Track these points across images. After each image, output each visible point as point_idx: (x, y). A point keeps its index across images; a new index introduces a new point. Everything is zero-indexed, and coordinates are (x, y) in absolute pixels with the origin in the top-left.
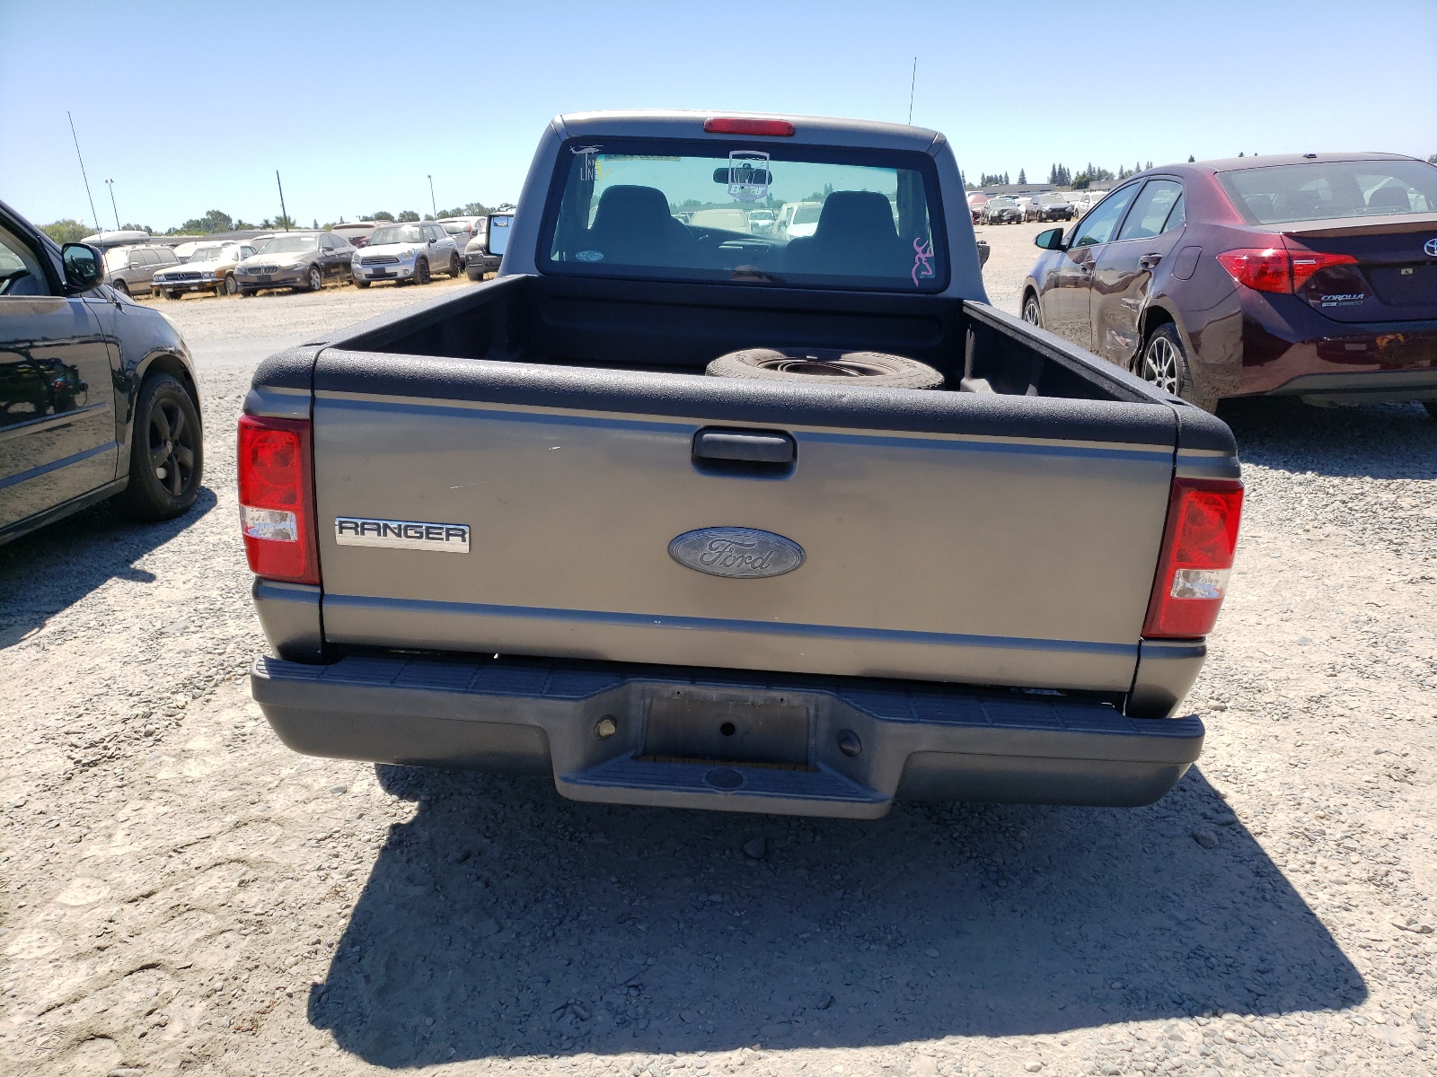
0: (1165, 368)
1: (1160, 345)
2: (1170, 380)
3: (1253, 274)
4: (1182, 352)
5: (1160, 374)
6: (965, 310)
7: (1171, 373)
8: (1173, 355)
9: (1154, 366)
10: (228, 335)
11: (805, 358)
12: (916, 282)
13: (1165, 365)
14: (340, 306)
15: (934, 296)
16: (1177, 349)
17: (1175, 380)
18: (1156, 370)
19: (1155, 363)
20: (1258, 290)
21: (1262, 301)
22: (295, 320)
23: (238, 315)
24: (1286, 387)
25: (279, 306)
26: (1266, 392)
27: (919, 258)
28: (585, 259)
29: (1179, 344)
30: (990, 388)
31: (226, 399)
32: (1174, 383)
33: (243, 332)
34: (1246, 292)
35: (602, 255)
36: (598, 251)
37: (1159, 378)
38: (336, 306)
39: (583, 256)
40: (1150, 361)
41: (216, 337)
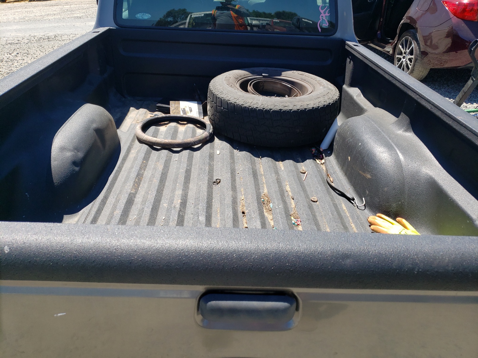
0: (408, 51)
1: (406, 41)
2: (410, 57)
3: (460, 10)
4: (418, 44)
5: (405, 53)
6: (347, 47)
7: (411, 53)
8: (413, 45)
9: (402, 49)
10: (21, 20)
11: (262, 75)
12: (320, 30)
13: (408, 49)
14: (66, 6)
15: (329, 37)
16: (415, 43)
17: (413, 57)
18: (403, 51)
19: (403, 48)
20: (461, 19)
21: (463, 25)
22: (48, 13)
23: (26, 10)
24: (469, 65)
25: (43, 6)
26: (458, 67)
27: (322, 16)
28: (141, 18)
29: (417, 41)
30: (362, 96)
31: (12, 54)
32: (412, 58)
33: (27, 19)
34: (455, 20)
35: (150, 16)
36: (148, 13)
37: (404, 55)
38: (65, 6)
39: (139, 16)
40: (400, 47)
41: (16, 21)
